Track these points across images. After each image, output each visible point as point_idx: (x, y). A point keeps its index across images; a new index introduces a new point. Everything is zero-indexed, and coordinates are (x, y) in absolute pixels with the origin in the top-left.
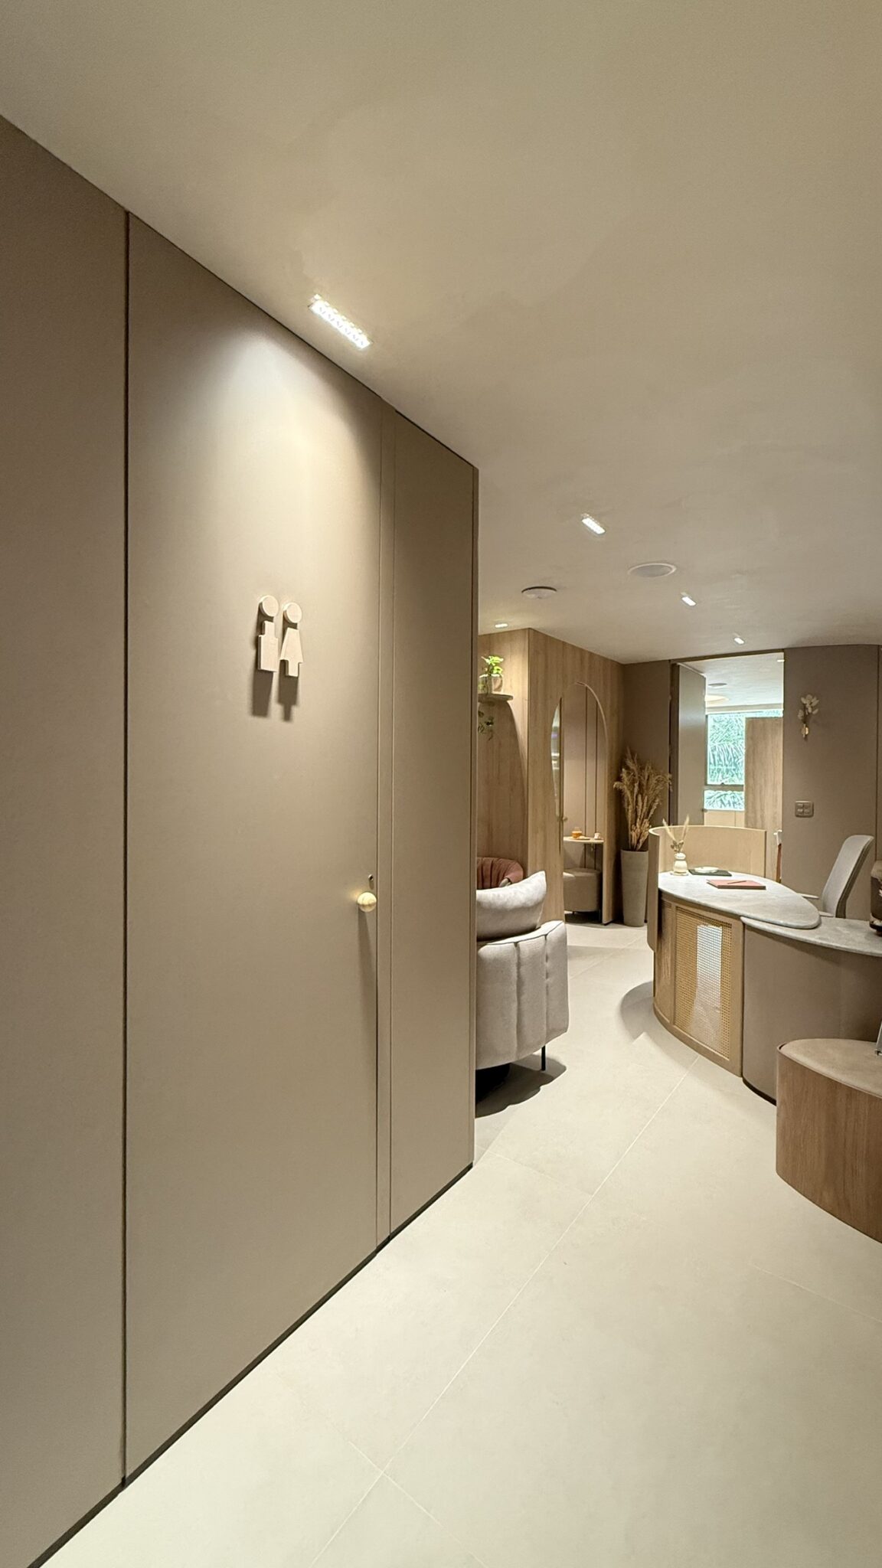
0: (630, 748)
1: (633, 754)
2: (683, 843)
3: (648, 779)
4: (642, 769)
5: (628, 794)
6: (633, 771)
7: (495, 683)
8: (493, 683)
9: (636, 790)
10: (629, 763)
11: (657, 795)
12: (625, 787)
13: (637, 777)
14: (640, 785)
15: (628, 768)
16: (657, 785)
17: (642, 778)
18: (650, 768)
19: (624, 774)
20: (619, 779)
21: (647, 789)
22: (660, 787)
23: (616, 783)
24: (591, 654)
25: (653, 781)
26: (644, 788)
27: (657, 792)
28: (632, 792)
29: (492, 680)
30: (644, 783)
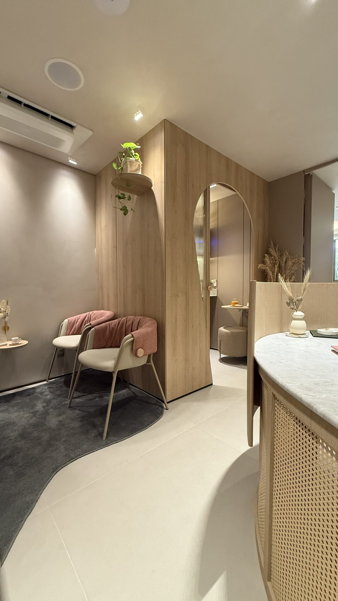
0: (273, 241)
1: (275, 245)
2: (301, 300)
3: (286, 263)
4: (281, 255)
5: (270, 273)
6: (274, 257)
7: (131, 165)
8: (129, 166)
9: (276, 269)
10: (272, 251)
11: (293, 274)
12: (268, 268)
13: (278, 262)
14: (280, 267)
15: (270, 255)
16: (292, 266)
17: (281, 262)
18: (288, 254)
19: (267, 259)
20: (264, 262)
21: (285, 269)
22: (295, 268)
23: (260, 265)
24: (237, 165)
25: (290, 263)
26: (283, 268)
27: (293, 272)
28: (273, 273)
29: (128, 163)
30: (283, 265)
